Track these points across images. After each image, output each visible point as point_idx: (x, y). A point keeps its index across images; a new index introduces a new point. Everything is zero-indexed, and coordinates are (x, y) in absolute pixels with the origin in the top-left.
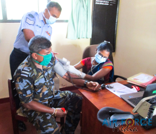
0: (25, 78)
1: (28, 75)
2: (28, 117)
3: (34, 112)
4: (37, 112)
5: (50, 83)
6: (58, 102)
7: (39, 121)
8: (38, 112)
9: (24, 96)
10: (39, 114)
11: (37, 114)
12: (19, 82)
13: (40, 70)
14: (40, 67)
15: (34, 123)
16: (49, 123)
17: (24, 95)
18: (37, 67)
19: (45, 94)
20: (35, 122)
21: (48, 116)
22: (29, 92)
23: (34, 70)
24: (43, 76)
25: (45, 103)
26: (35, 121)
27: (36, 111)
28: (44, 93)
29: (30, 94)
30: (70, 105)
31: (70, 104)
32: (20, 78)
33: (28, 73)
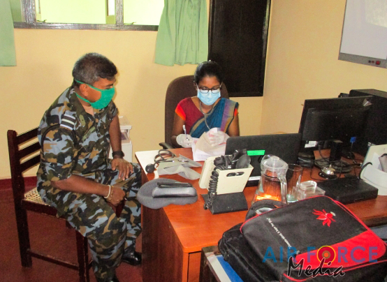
0: (66, 131)
1: (72, 126)
2: (55, 206)
3: (68, 194)
4: (75, 194)
5: (105, 141)
6: (113, 178)
7: (80, 210)
8: (77, 192)
9: (59, 166)
10: (78, 196)
11: (76, 197)
12: (54, 140)
13: (90, 116)
14: (91, 111)
15: (70, 216)
16: (98, 208)
17: (59, 164)
18: (87, 111)
19: (93, 162)
20: (71, 214)
21: (95, 198)
22: (68, 159)
23: (81, 117)
24: (94, 128)
25: (90, 177)
26: (71, 211)
27: (73, 192)
28: (91, 160)
29: (69, 163)
30: (134, 186)
31: (135, 184)
32: (56, 131)
33: (72, 123)
